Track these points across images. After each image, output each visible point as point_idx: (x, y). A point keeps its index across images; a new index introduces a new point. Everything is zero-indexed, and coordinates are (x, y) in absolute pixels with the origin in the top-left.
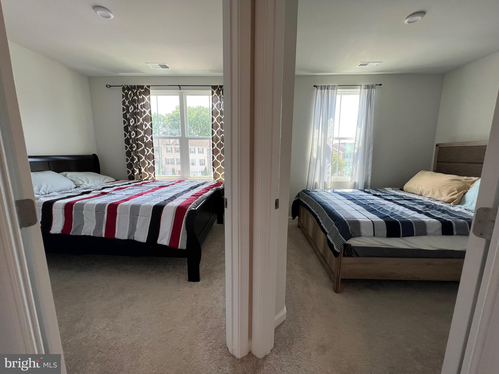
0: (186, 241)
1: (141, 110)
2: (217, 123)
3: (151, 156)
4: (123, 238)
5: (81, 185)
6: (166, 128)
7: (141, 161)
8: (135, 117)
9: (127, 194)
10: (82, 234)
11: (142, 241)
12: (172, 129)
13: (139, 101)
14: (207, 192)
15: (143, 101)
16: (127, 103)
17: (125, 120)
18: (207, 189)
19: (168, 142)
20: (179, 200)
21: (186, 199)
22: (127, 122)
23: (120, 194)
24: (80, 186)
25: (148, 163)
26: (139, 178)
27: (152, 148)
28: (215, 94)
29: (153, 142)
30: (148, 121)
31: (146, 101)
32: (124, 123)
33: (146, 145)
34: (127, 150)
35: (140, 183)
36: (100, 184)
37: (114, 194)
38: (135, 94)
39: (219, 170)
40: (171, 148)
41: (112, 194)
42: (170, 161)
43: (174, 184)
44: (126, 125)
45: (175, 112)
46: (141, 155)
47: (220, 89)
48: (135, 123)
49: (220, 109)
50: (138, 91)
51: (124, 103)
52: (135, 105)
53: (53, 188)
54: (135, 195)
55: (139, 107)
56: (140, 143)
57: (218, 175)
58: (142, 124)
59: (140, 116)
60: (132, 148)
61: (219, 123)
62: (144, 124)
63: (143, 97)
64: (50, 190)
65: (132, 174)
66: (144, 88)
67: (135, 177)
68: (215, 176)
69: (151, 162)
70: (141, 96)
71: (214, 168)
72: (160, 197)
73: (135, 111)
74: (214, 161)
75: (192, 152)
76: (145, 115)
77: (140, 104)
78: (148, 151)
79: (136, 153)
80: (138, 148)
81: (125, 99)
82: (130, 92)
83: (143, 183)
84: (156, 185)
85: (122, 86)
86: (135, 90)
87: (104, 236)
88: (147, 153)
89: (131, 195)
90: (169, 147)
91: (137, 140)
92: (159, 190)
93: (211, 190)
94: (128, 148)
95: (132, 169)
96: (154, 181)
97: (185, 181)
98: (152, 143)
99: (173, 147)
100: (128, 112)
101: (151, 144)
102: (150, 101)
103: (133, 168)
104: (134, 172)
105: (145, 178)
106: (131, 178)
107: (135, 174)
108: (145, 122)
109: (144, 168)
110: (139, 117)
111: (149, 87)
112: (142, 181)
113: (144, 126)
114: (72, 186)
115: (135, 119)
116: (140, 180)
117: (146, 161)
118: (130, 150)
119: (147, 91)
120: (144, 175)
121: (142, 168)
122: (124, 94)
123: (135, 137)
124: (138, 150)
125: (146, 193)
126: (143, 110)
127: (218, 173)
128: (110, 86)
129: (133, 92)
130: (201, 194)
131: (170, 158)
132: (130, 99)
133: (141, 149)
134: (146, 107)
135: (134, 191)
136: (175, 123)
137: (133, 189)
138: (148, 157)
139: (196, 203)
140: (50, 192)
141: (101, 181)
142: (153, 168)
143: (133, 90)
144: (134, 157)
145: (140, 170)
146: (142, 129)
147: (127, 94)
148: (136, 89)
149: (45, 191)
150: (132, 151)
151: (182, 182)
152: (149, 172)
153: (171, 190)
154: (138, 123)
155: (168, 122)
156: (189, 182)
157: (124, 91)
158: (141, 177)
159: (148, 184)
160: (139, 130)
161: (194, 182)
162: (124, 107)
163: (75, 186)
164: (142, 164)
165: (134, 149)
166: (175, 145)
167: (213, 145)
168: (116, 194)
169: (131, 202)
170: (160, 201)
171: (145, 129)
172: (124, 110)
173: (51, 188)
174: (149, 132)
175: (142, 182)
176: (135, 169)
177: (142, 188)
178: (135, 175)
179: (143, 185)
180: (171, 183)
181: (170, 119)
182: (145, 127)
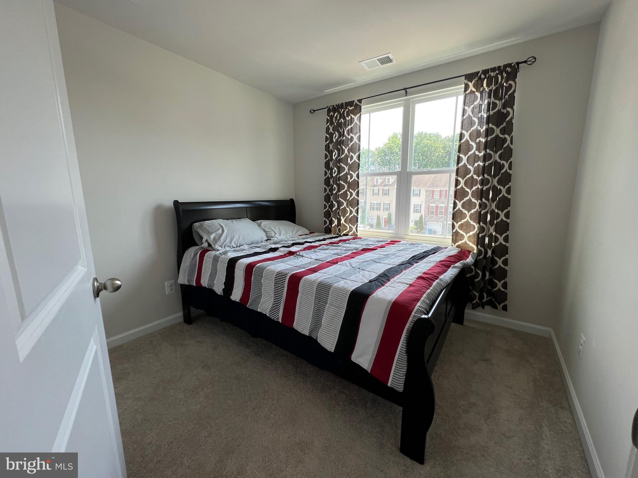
0: (405, 377)
1: (348, 136)
2: (470, 141)
3: (355, 202)
4: (304, 332)
5: (273, 237)
6: (374, 166)
7: (341, 209)
8: (339, 147)
9: (318, 258)
10: (259, 310)
11: (329, 349)
12: (381, 167)
13: (346, 125)
14: (446, 271)
15: (351, 123)
16: (331, 130)
17: (327, 153)
18: (446, 265)
19: (375, 182)
20: (395, 285)
21: (407, 284)
22: (329, 156)
23: (309, 257)
24: (271, 239)
25: (350, 211)
26: (337, 231)
27: (357, 190)
28: (471, 87)
29: (360, 181)
30: (356, 151)
31: (355, 122)
32: (326, 156)
33: (350, 185)
34: (326, 193)
35: (337, 240)
36: (293, 236)
37: (302, 256)
38: (342, 116)
39: (464, 228)
40: (379, 189)
41: (300, 256)
42: (375, 207)
43: (384, 247)
44: (327, 160)
45: (387, 145)
46: (342, 200)
47: (483, 76)
48: (339, 155)
49: (480, 115)
50: (346, 110)
51: (328, 129)
52: (341, 131)
53: (245, 240)
54: (327, 262)
55: (346, 133)
56: (342, 183)
57: (459, 236)
58: (347, 157)
59: (346, 146)
60: (332, 190)
61: (474, 141)
62: (350, 156)
63: (351, 117)
64: (241, 242)
65: (330, 226)
66: (354, 104)
67: (333, 230)
68: (456, 237)
69: (354, 211)
70: (350, 117)
71: (455, 223)
72: (362, 272)
73: (339, 140)
74: (455, 210)
75: (416, 195)
76: (351, 144)
77: (347, 129)
78: (351, 194)
79: (336, 196)
80: (339, 191)
81: (329, 125)
82: (336, 114)
83: (340, 241)
84: (358, 246)
85: (327, 108)
86: (343, 110)
87: (280, 321)
88: (350, 197)
89: (322, 261)
90: (376, 189)
91: (339, 179)
92: (362, 256)
93: (453, 267)
94: (328, 191)
95: (330, 219)
96: (355, 237)
97: (400, 242)
98: (358, 182)
99: (381, 188)
100: (332, 141)
101: (356, 184)
102: (360, 122)
103: (331, 217)
104: (331, 222)
105: (344, 232)
106: (328, 231)
107: (333, 225)
108: (351, 154)
109: (345, 218)
110: (344, 148)
111: (360, 101)
112: (340, 236)
113: (349, 159)
114: (263, 238)
115: (339, 150)
116: (338, 234)
117: (347, 209)
118: (330, 193)
119: (358, 107)
120: (343, 228)
121: (341, 217)
122: (329, 118)
123: (337, 175)
124: (338, 193)
125: (342, 259)
126: (350, 136)
127: (461, 232)
128: (314, 111)
129: (339, 113)
130: (436, 276)
131: (375, 202)
132: (335, 124)
133: (342, 192)
134: (355, 132)
135: (326, 253)
136: (386, 158)
137: (327, 249)
138: (350, 203)
139: (428, 297)
140: (241, 245)
141: (294, 233)
142: (356, 219)
143: (340, 110)
144: (334, 202)
145: (339, 220)
146: (347, 164)
147: (332, 117)
148: (344, 108)
149: (237, 243)
150: (332, 194)
151: (396, 243)
152: (350, 224)
153: (380, 259)
154: (342, 156)
155: (378, 158)
156: (408, 244)
157: (329, 114)
158: (339, 230)
159: (347, 242)
160: (343, 165)
161: (417, 245)
162: (328, 136)
163: (266, 238)
164: (342, 212)
165: (334, 192)
166: (383, 186)
167: (457, 183)
168: (304, 256)
169: (319, 276)
170: (362, 281)
171: (350, 163)
172: (327, 139)
173: (242, 240)
174: (356, 166)
175: (339, 239)
176: (333, 219)
177: (338, 249)
178: (332, 227)
179: (340, 244)
180: (379, 244)
181: (380, 155)
182: (351, 160)
